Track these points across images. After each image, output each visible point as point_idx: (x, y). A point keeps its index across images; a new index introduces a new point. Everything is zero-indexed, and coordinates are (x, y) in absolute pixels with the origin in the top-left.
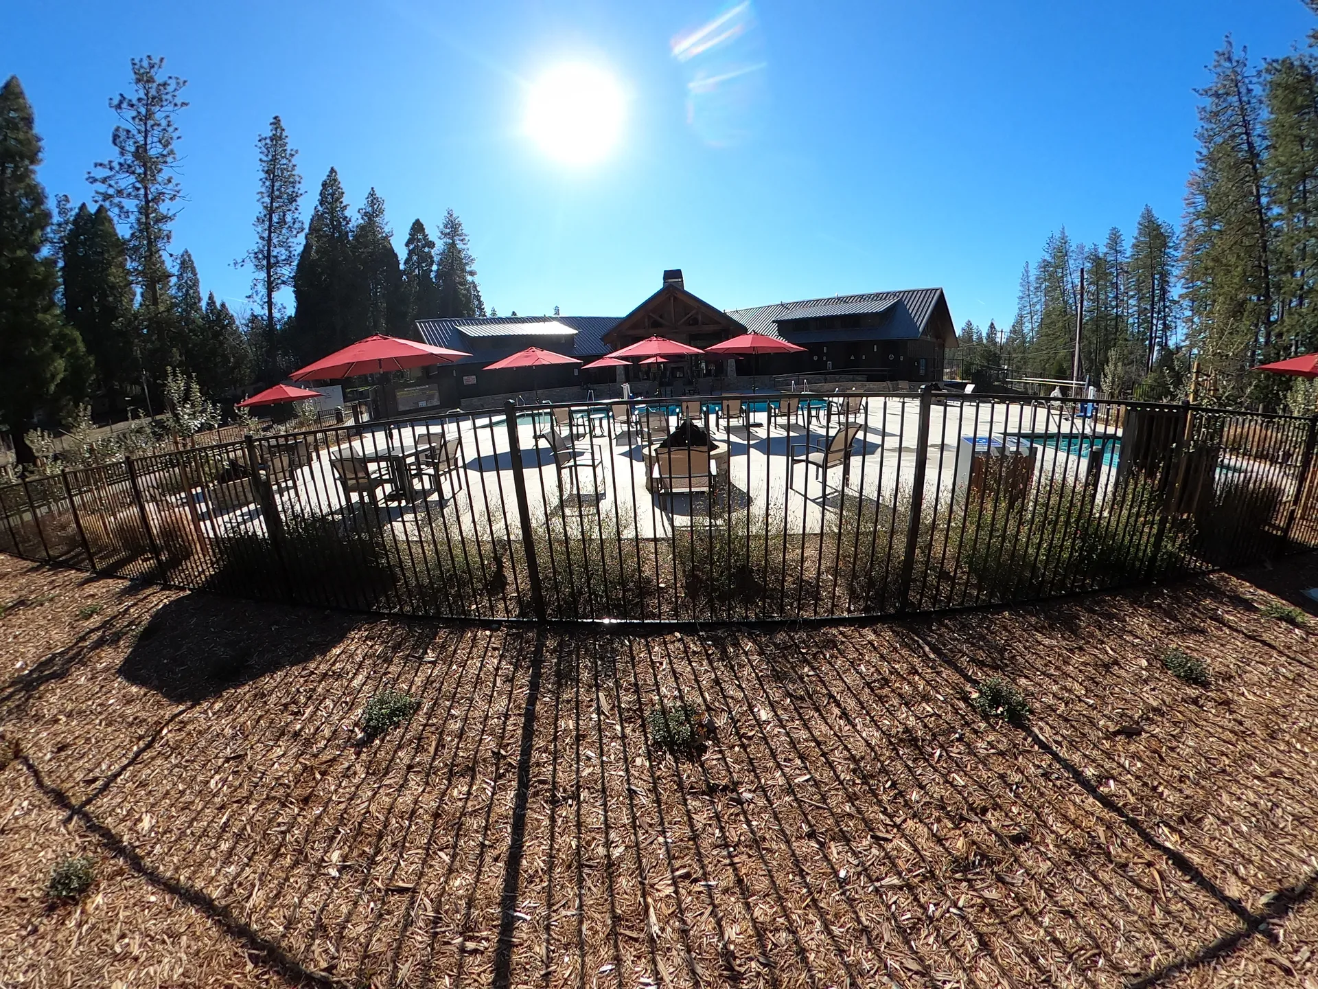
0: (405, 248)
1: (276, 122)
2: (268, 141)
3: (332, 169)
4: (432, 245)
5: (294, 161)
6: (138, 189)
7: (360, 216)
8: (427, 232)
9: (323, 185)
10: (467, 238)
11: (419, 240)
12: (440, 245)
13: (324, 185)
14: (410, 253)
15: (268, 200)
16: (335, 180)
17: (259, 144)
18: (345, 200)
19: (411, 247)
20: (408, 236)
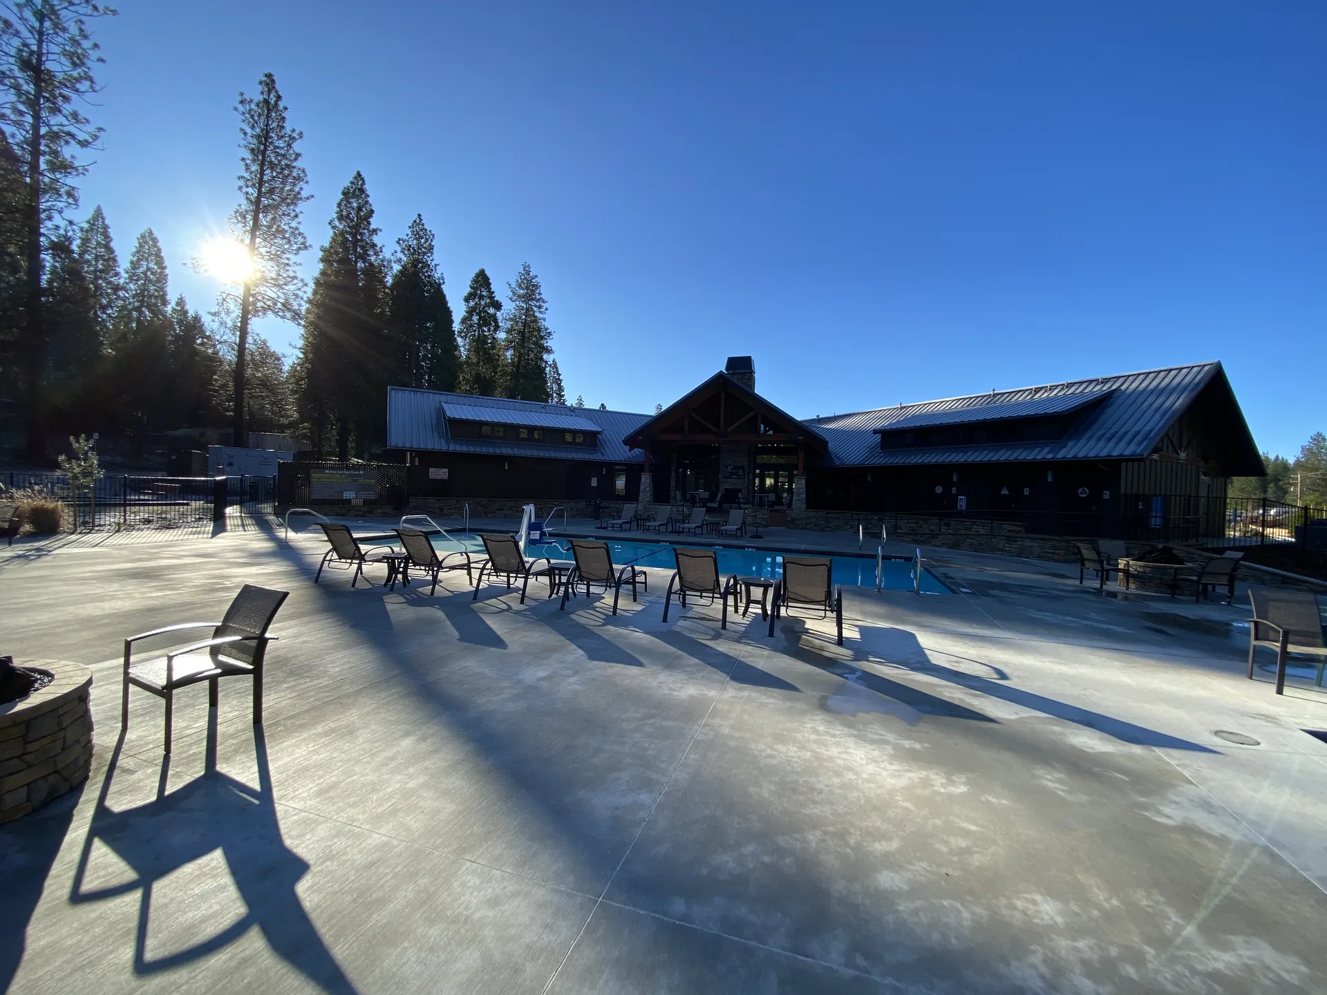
0: (463, 303)
1: (269, 83)
2: (253, 106)
3: (359, 174)
4: (498, 306)
5: (297, 146)
6: (21, 113)
7: (399, 249)
8: (493, 288)
9: (344, 193)
10: (545, 305)
11: (481, 297)
12: (509, 308)
13: (346, 193)
14: (471, 312)
15: (253, 192)
16: (362, 191)
17: (241, 108)
18: (374, 223)
19: (472, 303)
20: (469, 290)
